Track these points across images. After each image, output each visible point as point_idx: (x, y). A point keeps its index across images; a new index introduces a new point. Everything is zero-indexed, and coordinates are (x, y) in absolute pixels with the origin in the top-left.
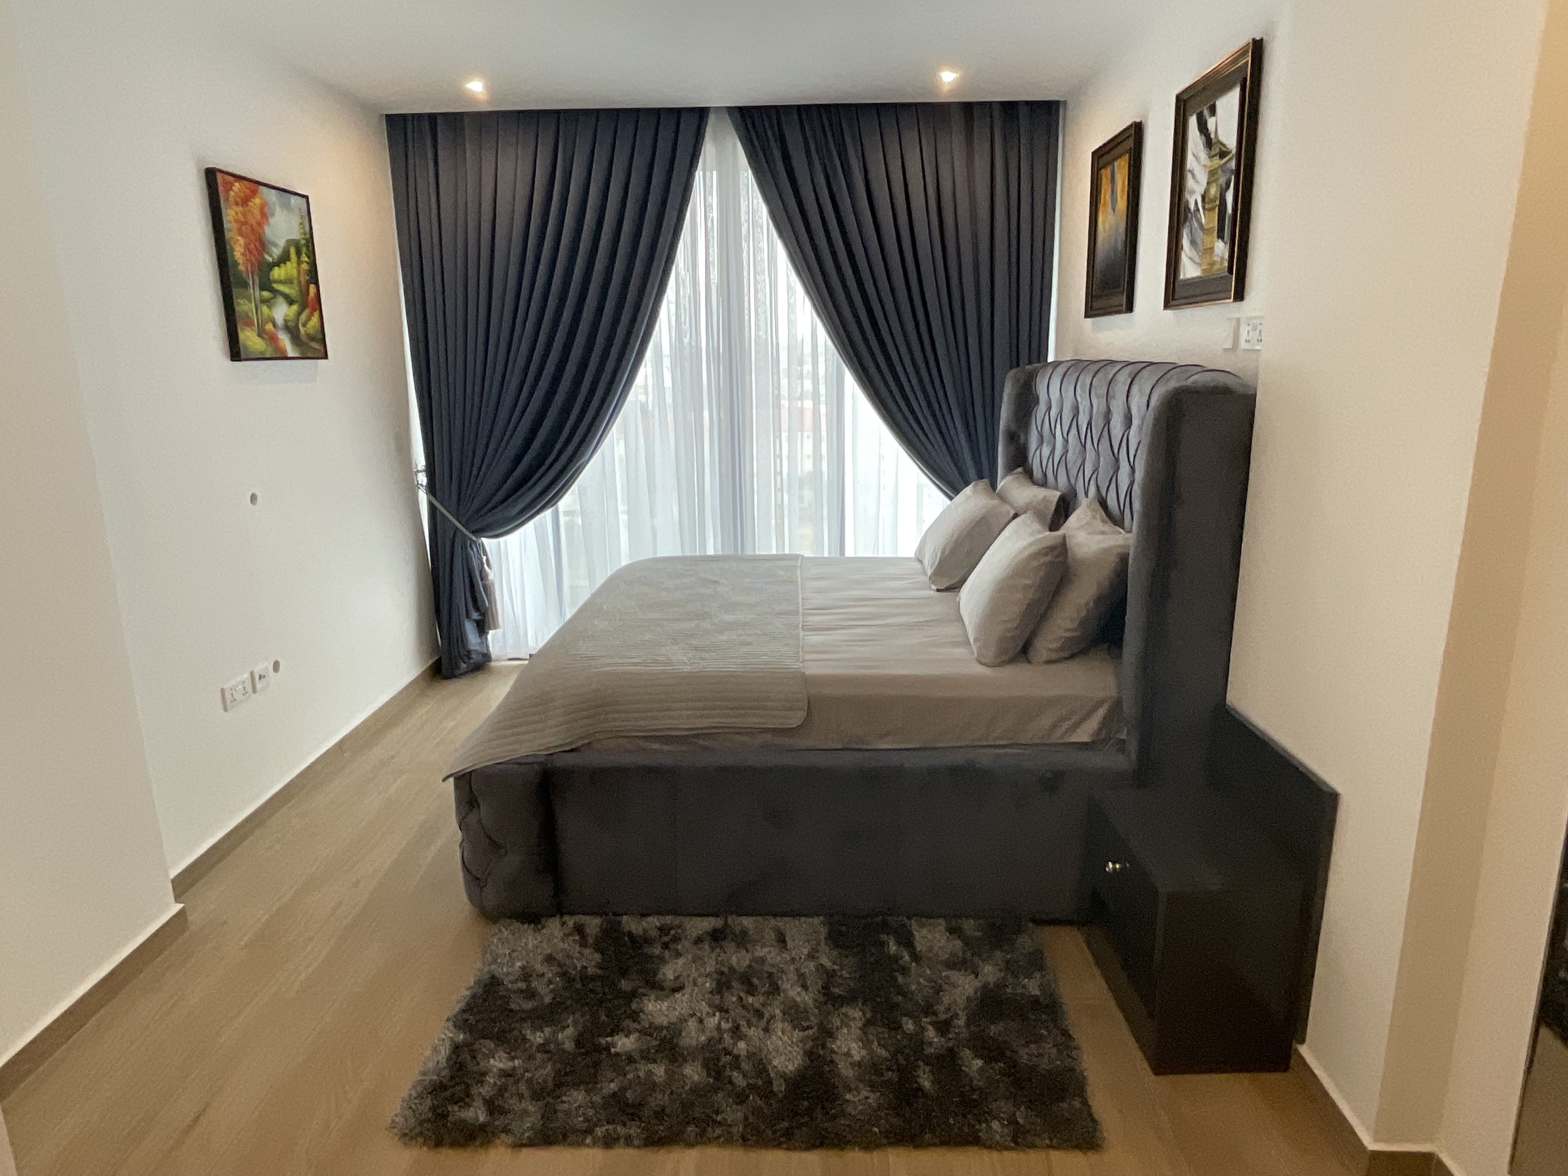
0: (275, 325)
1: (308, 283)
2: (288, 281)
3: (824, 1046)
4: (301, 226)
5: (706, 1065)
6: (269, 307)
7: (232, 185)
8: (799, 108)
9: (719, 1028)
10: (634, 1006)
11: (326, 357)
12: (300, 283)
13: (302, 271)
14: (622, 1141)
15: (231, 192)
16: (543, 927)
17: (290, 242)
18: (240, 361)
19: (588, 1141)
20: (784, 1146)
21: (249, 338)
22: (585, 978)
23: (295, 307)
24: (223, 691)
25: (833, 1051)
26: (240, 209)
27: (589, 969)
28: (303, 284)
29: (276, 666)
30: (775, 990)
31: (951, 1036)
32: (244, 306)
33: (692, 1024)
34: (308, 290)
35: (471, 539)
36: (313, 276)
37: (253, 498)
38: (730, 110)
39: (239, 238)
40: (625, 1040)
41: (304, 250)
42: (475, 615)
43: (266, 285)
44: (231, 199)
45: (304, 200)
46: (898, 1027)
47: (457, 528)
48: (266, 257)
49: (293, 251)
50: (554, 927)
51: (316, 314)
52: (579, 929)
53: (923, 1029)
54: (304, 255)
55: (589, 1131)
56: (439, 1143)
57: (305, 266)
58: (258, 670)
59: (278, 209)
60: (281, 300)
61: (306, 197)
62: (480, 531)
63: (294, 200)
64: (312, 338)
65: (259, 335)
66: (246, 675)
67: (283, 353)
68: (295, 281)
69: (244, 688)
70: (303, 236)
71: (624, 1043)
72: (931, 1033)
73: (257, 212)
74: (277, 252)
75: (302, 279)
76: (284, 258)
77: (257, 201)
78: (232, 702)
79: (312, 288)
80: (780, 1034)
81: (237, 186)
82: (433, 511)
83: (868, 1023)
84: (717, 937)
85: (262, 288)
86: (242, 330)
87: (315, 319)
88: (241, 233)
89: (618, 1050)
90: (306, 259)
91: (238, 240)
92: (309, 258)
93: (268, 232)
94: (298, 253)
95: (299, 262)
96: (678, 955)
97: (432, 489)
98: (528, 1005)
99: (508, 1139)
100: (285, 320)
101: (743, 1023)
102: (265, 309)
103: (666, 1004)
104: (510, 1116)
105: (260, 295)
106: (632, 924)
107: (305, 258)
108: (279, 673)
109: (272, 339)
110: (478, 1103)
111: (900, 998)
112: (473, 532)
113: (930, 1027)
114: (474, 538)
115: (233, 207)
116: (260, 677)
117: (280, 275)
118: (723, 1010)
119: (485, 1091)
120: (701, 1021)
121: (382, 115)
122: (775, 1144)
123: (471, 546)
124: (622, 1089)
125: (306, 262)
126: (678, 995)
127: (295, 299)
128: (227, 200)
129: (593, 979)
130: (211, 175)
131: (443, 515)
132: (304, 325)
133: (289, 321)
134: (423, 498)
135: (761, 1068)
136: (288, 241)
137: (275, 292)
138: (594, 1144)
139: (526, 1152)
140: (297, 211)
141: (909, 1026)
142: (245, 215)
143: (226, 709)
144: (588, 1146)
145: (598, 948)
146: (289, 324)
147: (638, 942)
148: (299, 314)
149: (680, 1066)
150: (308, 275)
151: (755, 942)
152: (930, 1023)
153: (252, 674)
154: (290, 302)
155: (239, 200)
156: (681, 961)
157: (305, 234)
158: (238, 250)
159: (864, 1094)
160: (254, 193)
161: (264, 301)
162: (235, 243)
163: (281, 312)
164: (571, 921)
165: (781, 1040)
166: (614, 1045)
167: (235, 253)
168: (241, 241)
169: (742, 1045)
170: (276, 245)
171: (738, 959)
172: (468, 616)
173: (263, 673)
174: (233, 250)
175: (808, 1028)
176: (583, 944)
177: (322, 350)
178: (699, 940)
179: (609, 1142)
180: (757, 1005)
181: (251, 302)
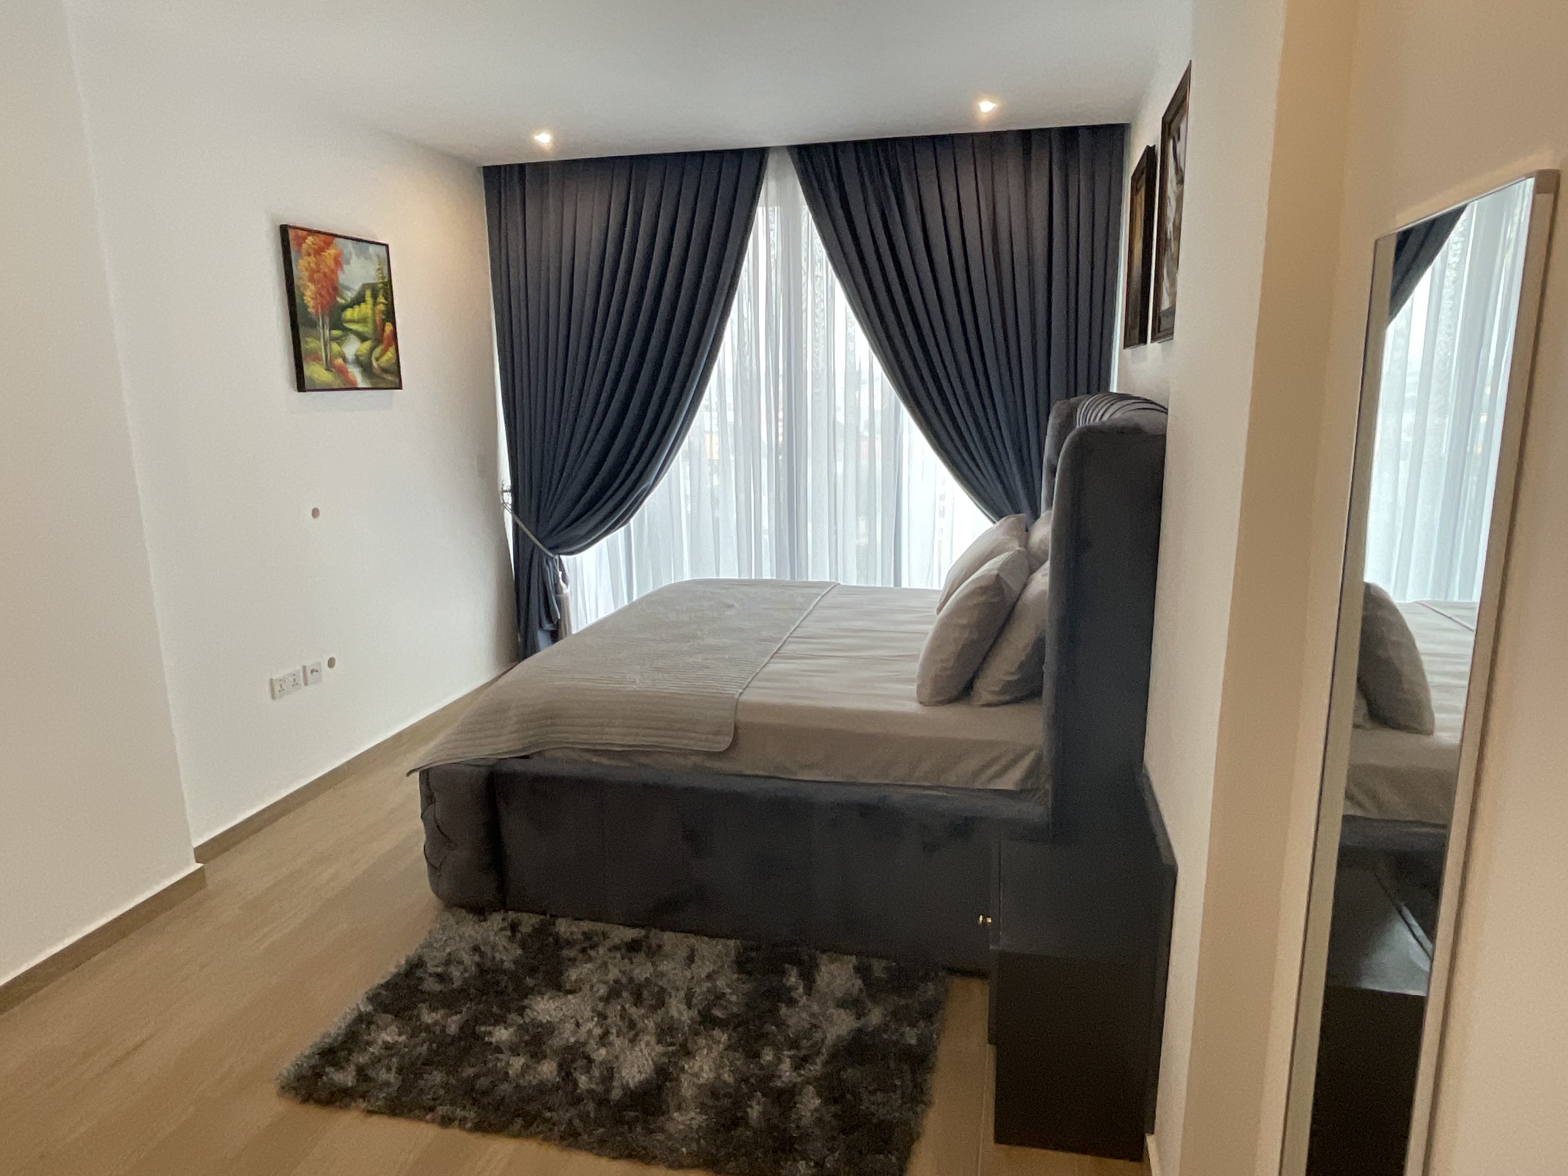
0: (345, 359)
1: (384, 322)
2: (362, 321)
3: (675, 1064)
4: (380, 271)
5: (560, 1066)
6: (340, 345)
7: (305, 238)
8: (856, 143)
9: (590, 1032)
10: (526, 1002)
11: (400, 387)
12: (374, 321)
13: (377, 312)
14: (457, 1122)
15: (303, 245)
16: (485, 920)
17: (365, 286)
18: (305, 391)
19: (428, 1117)
20: (594, 1151)
21: (315, 371)
22: (499, 970)
23: (368, 344)
24: (271, 682)
25: (682, 1069)
26: (312, 259)
27: (505, 963)
28: (378, 323)
29: (331, 663)
30: (660, 1002)
31: (802, 1072)
32: (310, 344)
33: (569, 1026)
34: (383, 330)
35: (547, 556)
36: (390, 315)
37: (315, 513)
38: (790, 148)
39: (310, 284)
40: (503, 1031)
41: (381, 293)
42: (548, 626)
43: (337, 323)
44: (304, 251)
45: (384, 247)
46: (757, 1055)
47: (535, 545)
48: (339, 300)
49: (368, 293)
50: (496, 920)
51: (392, 349)
52: (514, 927)
53: (780, 1061)
54: (381, 296)
55: (432, 1109)
56: (306, 1100)
57: (381, 307)
58: (310, 664)
59: (354, 258)
60: (353, 338)
61: (387, 246)
62: (557, 548)
63: (372, 248)
64: (385, 370)
65: (328, 369)
66: (299, 668)
67: (353, 384)
68: (370, 321)
69: (294, 680)
70: (381, 281)
71: (502, 1034)
72: (786, 1066)
73: (331, 263)
74: (350, 295)
75: (378, 319)
76: (359, 300)
77: (332, 251)
78: (280, 691)
79: (389, 327)
80: (643, 1046)
81: (310, 240)
82: (516, 527)
83: (729, 1048)
84: (633, 947)
85: (333, 327)
86: (308, 363)
87: (390, 354)
88: (312, 280)
89: (493, 1040)
90: (383, 301)
91: (308, 286)
92: (386, 299)
93: (343, 278)
94: (375, 296)
95: (375, 303)
96: (590, 959)
97: (516, 510)
98: (438, 987)
99: (363, 1105)
100: (356, 355)
101: (614, 1031)
102: (335, 347)
103: (556, 1004)
104: (372, 1085)
105: (330, 334)
106: (564, 927)
107: (381, 299)
108: (334, 668)
109: (341, 372)
110: (352, 1069)
111: (774, 1027)
112: (550, 549)
113: (788, 1060)
114: (551, 555)
115: (305, 258)
116: (312, 671)
117: (352, 316)
118: (603, 1016)
119: (362, 1059)
120: (578, 1025)
121: (479, 168)
122: (588, 1147)
123: (547, 562)
124: (477, 1076)
125: (383, 303)
126: (570, 997)
127: (369, 336)
128: (299, 251)
129: (505, 972)
130: (284, 230)
131: (524, 533)
132: (377, 359)
133: (361, 355)
134: (508, 517)
135: (609, 1074)
136: (364, 285)
137: (346, 330)
138: (433, 1121)
139: (375, 1119)
140: (375, 259)
141: (768, 1056)
142: (317, 264)
143: (273, 697)
144: (427, 1122)
145: (523, 945)
146: (361, 358)
147: (559, 943)
148: (372, 349)
149: (538, 1062)
150: (384, 314)
151: (666, 956)
152: (790, 1057)
153: (304, 668)
154: (363, 338)
155: (311, 251)
156: (589, 966)
157: (383, 278)
158: (309, 295)
159: (692, 1114)
160: (328, 244)
161: (334, 339)
162: (305, 289)
163: (353, 348)
164: (512, 915)
165: (642, 1052)
166: (490, 1034)
167: (304, 298)
168: (312, 287)
169: (603, 1051)
170: (349, 289)
171: (642, 970)
172: (541, 626)
173: (315, 668)
174: (303, 295)
175: (672, 1044)
176: (511, 939)
177: (397, 381)
178: (616, 948)
179: (446, 1122)
180: (635, 1017)
181: (319, 340)
